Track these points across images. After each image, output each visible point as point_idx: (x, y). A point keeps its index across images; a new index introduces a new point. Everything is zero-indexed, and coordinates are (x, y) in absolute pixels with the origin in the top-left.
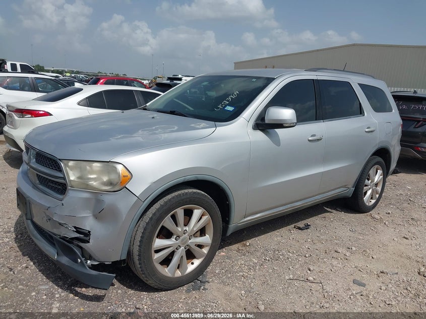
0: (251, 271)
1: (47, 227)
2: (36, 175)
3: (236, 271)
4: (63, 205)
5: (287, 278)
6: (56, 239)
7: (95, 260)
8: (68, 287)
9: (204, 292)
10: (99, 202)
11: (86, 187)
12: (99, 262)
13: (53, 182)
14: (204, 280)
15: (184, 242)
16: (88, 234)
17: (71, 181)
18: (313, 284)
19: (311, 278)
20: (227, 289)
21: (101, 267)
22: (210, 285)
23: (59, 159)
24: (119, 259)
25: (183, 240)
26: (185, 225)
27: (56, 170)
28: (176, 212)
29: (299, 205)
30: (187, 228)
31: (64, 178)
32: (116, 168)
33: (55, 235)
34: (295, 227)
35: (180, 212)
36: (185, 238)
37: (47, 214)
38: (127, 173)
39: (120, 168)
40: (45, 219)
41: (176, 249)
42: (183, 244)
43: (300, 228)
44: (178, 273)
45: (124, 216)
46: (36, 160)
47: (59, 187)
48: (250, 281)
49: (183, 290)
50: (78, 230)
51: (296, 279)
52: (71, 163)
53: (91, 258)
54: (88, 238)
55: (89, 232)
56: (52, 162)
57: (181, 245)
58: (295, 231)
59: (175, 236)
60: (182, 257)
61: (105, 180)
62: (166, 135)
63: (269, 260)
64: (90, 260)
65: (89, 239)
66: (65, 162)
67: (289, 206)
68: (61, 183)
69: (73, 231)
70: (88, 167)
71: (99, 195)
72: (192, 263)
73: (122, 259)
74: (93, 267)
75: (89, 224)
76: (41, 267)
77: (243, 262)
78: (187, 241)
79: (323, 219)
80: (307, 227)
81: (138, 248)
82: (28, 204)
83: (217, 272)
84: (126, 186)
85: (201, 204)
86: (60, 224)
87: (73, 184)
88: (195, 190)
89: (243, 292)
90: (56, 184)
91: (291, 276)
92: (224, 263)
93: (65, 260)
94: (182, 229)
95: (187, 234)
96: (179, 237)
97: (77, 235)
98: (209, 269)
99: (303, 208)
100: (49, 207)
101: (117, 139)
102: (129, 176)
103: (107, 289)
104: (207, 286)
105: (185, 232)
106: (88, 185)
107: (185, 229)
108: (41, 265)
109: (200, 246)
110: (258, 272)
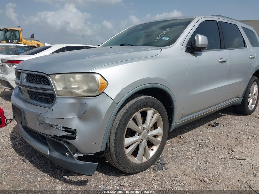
0: (194, 154)
1: (40, 130)
2: (27, 91)
3: (182, 155)
4: (53, 110)
5: (220, 157)
6: (49, 139)
7: (81, 153)
8: (65, 173)
9: (166, 170)
10: (82, 105)
11: (71, 94)
12: (83, 154)
13: (42, 94)
14: (163, 163)
15: (145, 136)
16: (74, 132)
17: (57, 91)
18: (240, 160)
19: (237, 157)
20: (182, 167)
21: (86, 158)
22: (168, 166)
23: (48, 75)
24: (99, 151)
25: (143, 135)
26: (143, 123)
27: (45, 84)
28: (136, 115)
29: (213, 109)
30: (144, 126)
31: (52, 90)
32: (95, 77)
33: (47, 135)
34: (209, 125)
35: (138, 115)
36: (145, 133)
37: (39, 119)
38: (104, 81)
39: (98, 77)
40: (38, 123)
41: (141, 142)
42: (144, 138)
43: (213, 126)
44: (145, 160)
45: (104, 115)
46: (27, 80)
47: (48, 98)
48: (195, 161)
49: (151, 170)
50: (66, 129)
51: (227, 158)
52: (57, 77)
53: (77, 151)
54: (74, 136)
55: (76, 130)
56: (41, 79)
57: (143, 139)
58: (210, 128)
59: (138, 134)
60: (145, 147)
61: (85, 89)
62: (127, 54)
63: (202, 147)
64: (77, 153)
65: (76, 136)
66: (52, 76)
67: (207, 110)
68: (49, 94)
69: (62, 130)
70: (72, 79)
71: (83, 100)
72: (152, 150)
73: (102, 150)
74: (79, 158)
75: (75, 124)
76: (41, 161)
77: (185, 149)
78: (147, 135)
79: (225, 120)
80: (217, 124)
81: (114, 141)
82: (23, 114)
83: (170, 156)
84: (104, 91)
85: (151, 106)
86: (51, 126)
87: (60, 93)
88: (146, 96)
89: (194, 169)
90: (45, 96)
91: (223, 156)
92: (172, 151)
93: (56, 155)
94: (142, 127)
95: (145, 130)
96: (140, 133)
97: (66, 133)
98: (163, 155)
99: (215, 111)
100: (41, 114)
101: (91, 57)
102: (106, 83)
103: (91, 175)
104: (167, 166)
105: (144, 129)
106: (72, 93)
107: (143, 126)
108: (40, 160)
109: (155, 136)
110: (199, 155)
